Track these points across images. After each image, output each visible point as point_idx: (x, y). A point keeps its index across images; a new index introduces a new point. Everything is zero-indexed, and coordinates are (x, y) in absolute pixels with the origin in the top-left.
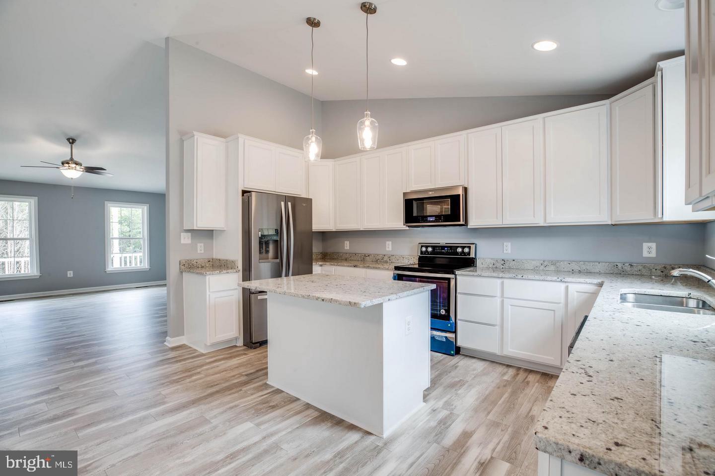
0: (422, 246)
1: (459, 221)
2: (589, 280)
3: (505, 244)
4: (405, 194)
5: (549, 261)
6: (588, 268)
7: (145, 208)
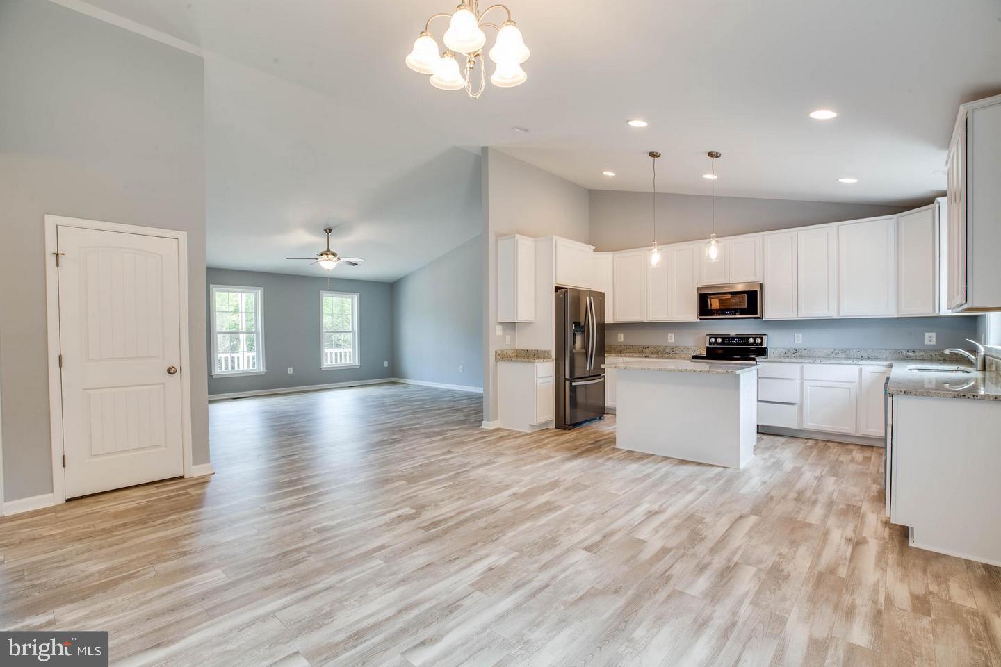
0: (710, 338)
1: (757, 314)
2: (879, 363)
3: (796, 334)
4: (698, 289)
5: (839, 349)
6: (876, 355)
7: (356, 297)
